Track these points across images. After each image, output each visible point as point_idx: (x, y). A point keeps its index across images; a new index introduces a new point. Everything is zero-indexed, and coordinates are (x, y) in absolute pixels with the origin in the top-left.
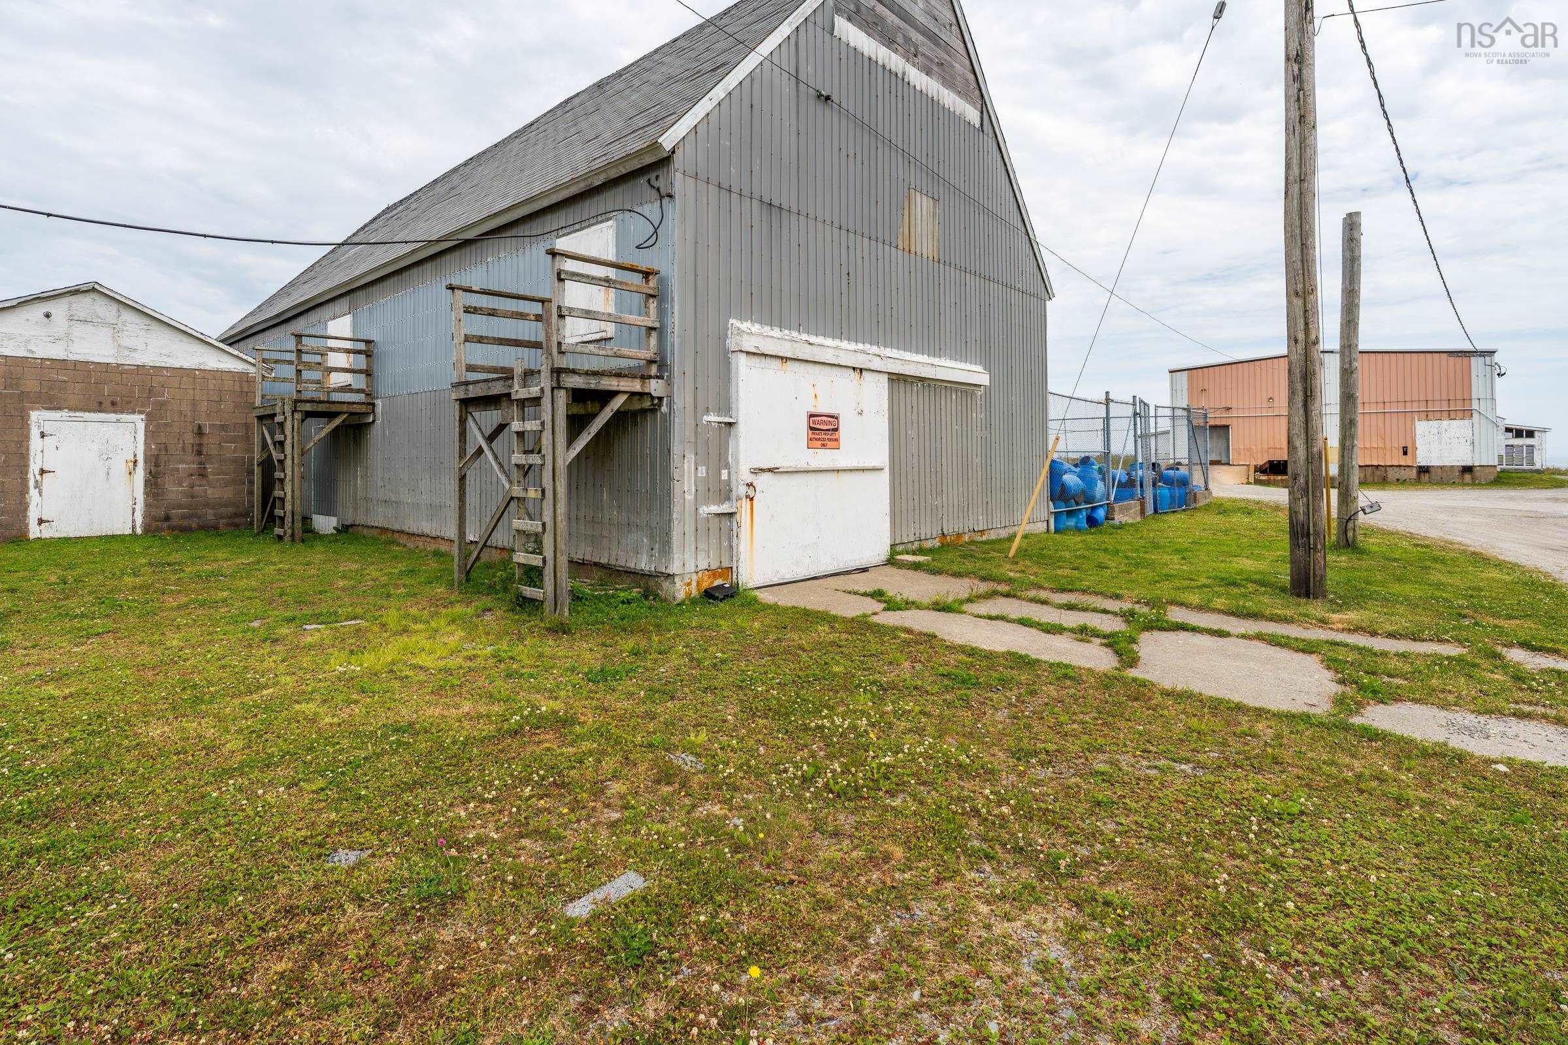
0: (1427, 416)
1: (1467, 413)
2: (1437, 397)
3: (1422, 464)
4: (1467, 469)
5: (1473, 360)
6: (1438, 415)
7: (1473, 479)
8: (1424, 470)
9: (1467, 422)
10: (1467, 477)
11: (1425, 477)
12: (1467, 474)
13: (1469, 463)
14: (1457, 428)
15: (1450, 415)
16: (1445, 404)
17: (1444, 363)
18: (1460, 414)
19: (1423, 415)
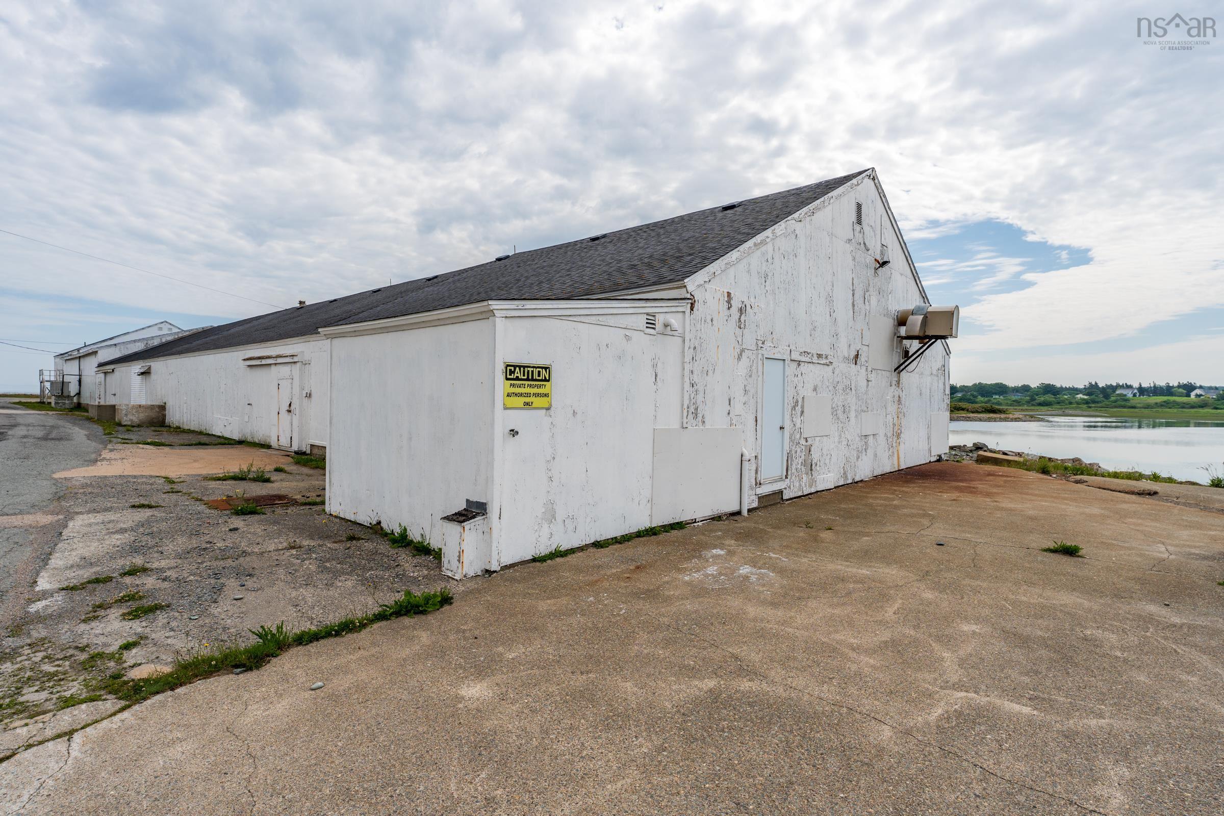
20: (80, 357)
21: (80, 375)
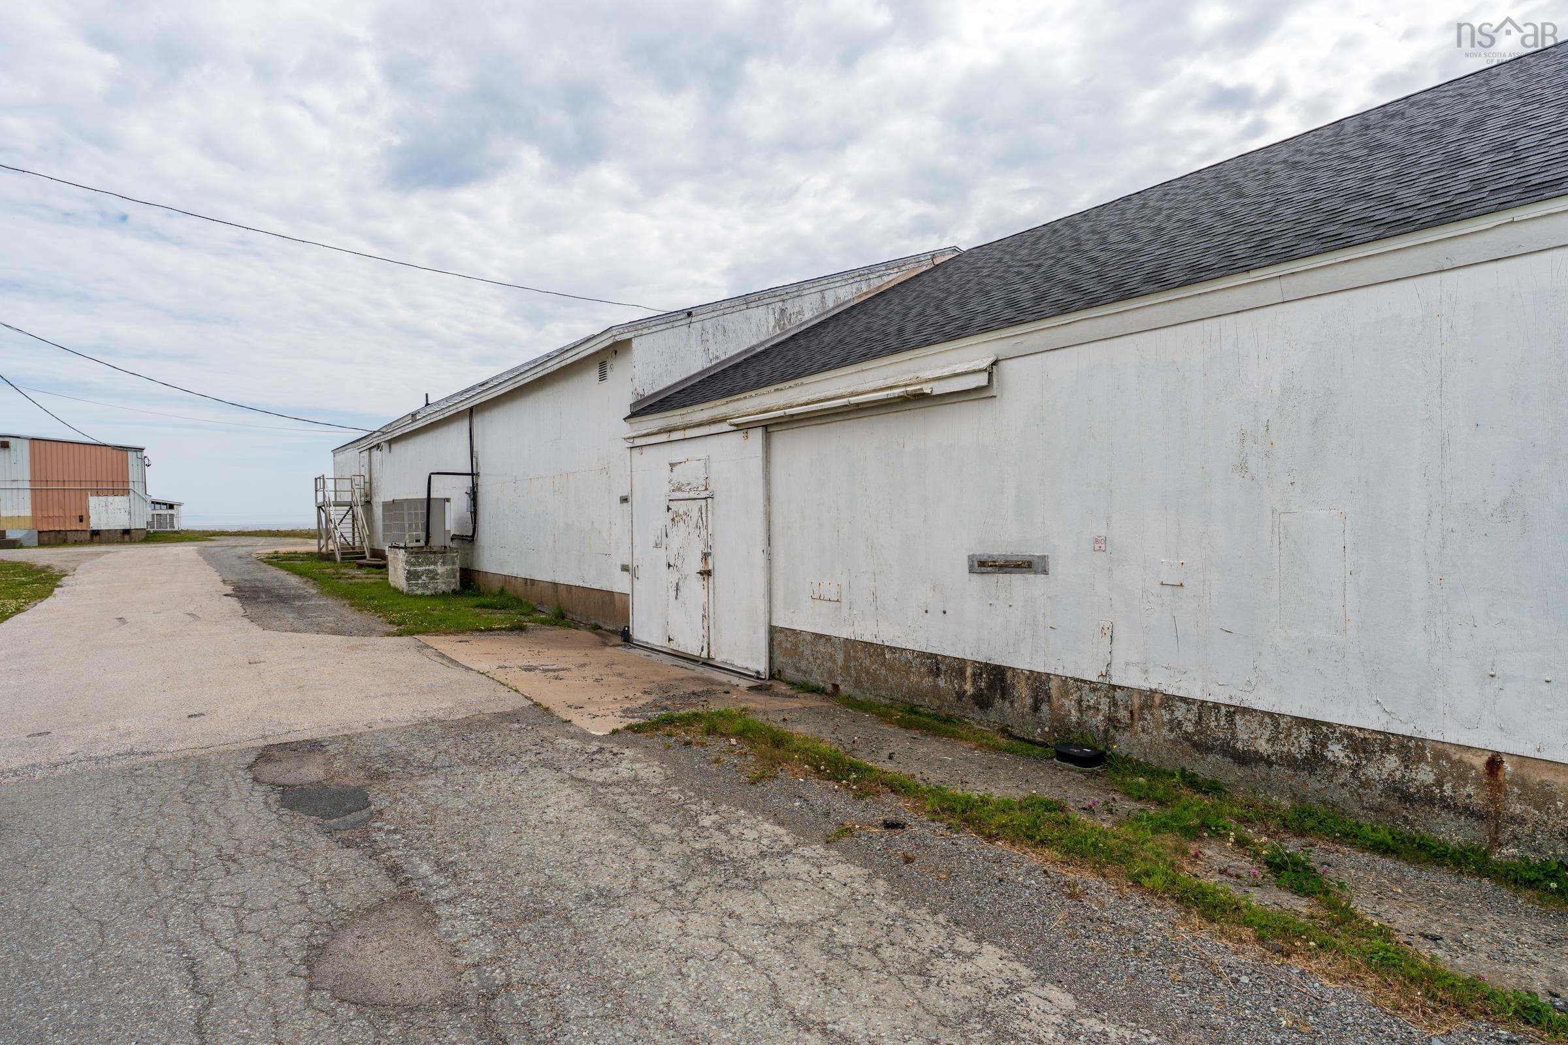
0: (97, 493)
1: (126, 492)
2: (105, 479)
3: (94, 528)
4: (126, 532)
5: (129, 453)
6: (105, 492)
7: (131, 539)
8: (95, 533)
9: (125, 498)
10: (127, 537)
11: (96, 538)
12: (126, 536)
13: (128, 528)
14: (119, 502)
15: (114, 492)
16: (110, 484)
17: (109, 454)
18: (121, 492)
19: (95, 492)
20: (471, 411)
21: (473, 475)
